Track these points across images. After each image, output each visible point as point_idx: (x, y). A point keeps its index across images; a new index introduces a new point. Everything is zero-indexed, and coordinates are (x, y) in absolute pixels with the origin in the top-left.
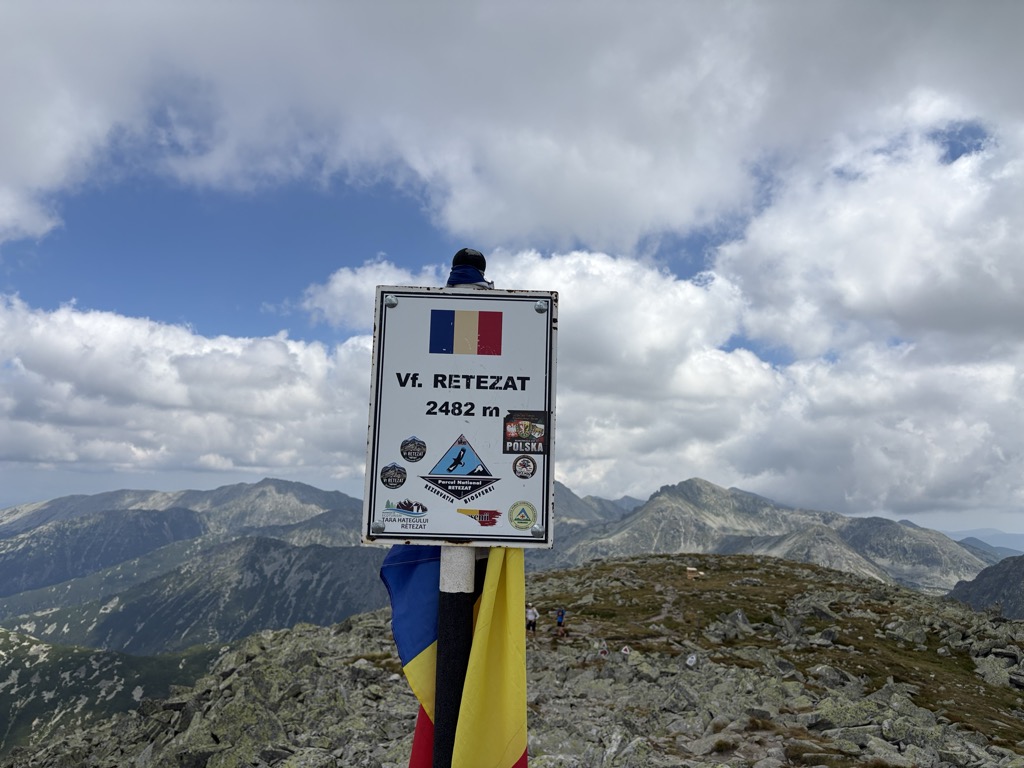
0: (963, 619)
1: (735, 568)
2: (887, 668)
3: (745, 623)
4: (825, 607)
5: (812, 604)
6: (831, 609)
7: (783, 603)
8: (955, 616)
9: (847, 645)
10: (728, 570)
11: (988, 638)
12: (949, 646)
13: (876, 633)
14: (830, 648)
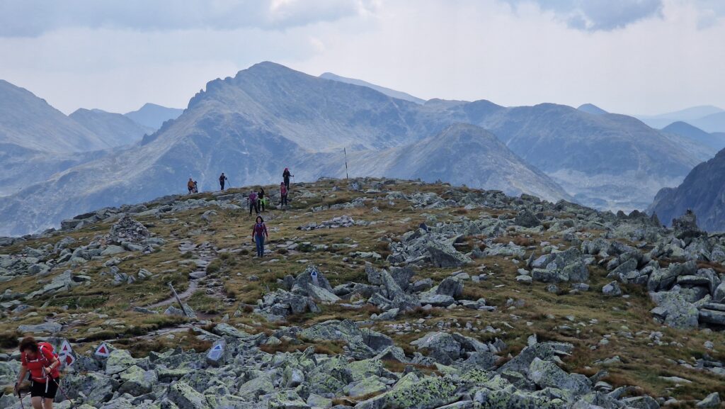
0: (642, 239)
1: (316, 202)
2: (529, 324)
3: (324, 286)
4: (448, 246)
5: (430, 243)
6: (457, 248)
7: (384, 249)
8: (631, 235)
9: (476, 299)
10: (304, 207)
11: (673, 262)
12: (619, 280)
13: (519, 274)
14: (450, 307)
